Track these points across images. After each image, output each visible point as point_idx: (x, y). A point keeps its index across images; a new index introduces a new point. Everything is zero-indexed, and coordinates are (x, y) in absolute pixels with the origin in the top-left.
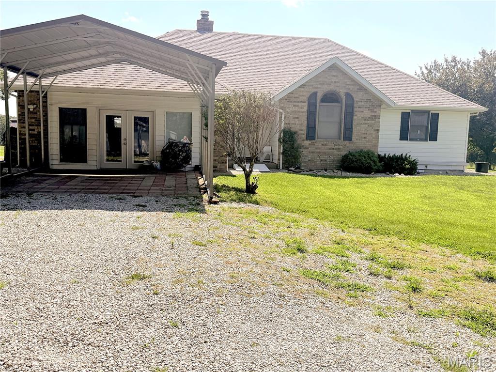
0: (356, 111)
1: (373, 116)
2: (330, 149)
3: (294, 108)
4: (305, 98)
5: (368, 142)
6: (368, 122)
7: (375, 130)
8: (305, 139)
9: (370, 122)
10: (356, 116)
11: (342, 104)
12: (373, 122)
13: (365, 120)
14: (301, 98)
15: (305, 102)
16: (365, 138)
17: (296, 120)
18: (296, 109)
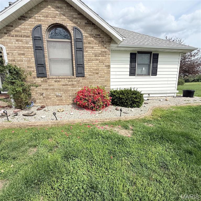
4: (29, 32)
5: (100, 77)
6: (99, 58)
7: (106, 66)
11: (71, 39)
12: (104, 58)
13: (96, 56)
15: (29, 37)
16: (97, 73)
17: (23, 56)
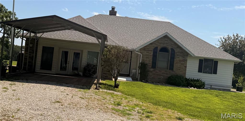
0: (176, 57)
1: (184, 60)
2: (162, 73)
3: (147, 53)
4: (152, 49)
6: (182, 62)
7: (185, 66)
8: (151, 67)
9: (183, 62)
10: (176, 59)
11: (169, 53)
12: (184, 62)
13: (180, 61)
14: (150, 49)
15: (152, 51)
16: (180, 70)
17: (148, 59)
18: (148, 54)
